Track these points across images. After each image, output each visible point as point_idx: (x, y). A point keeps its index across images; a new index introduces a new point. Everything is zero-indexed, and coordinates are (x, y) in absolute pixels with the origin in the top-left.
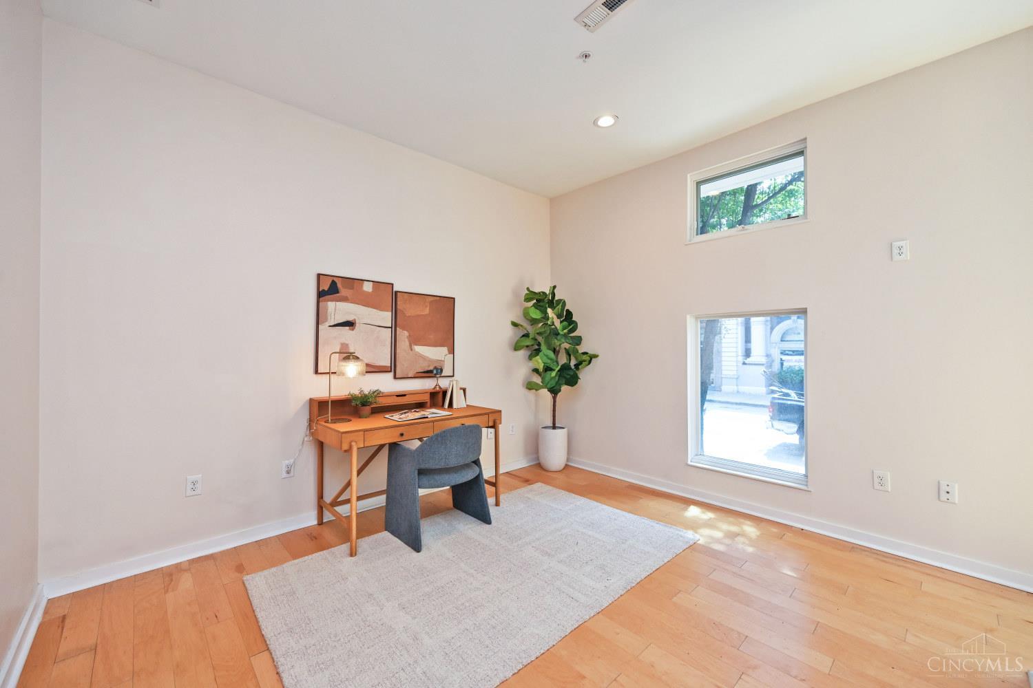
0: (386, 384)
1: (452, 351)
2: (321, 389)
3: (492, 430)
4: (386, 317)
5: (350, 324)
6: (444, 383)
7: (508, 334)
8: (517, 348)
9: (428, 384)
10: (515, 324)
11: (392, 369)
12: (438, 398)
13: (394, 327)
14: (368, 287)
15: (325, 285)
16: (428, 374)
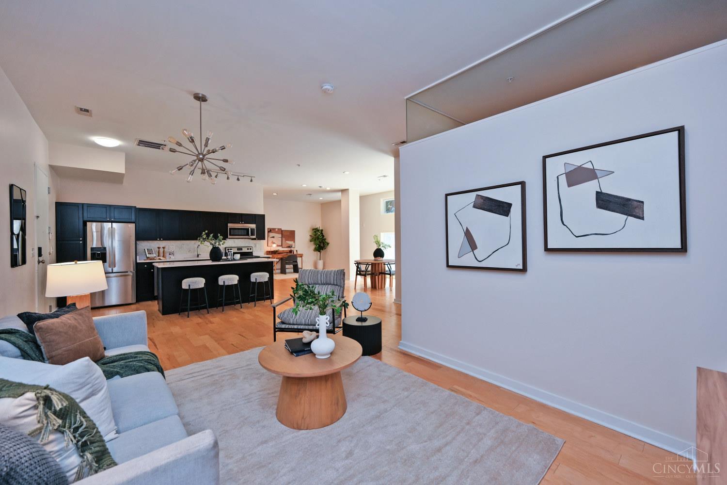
0: (280, 249)
1: (294, 242)
2: (269, 249)
3: (301, 258)
4: (280, 236)
5: (273, 237)
6: (292, 249)
7: (309, 238)
8: (311, 241)
9: (289, 249)
10: (311, 236)
11: (282, 246)
12: (291, 251)
13: (282, 237)
14: (277, 230)
15: (269, 230)
16: (289, 247)
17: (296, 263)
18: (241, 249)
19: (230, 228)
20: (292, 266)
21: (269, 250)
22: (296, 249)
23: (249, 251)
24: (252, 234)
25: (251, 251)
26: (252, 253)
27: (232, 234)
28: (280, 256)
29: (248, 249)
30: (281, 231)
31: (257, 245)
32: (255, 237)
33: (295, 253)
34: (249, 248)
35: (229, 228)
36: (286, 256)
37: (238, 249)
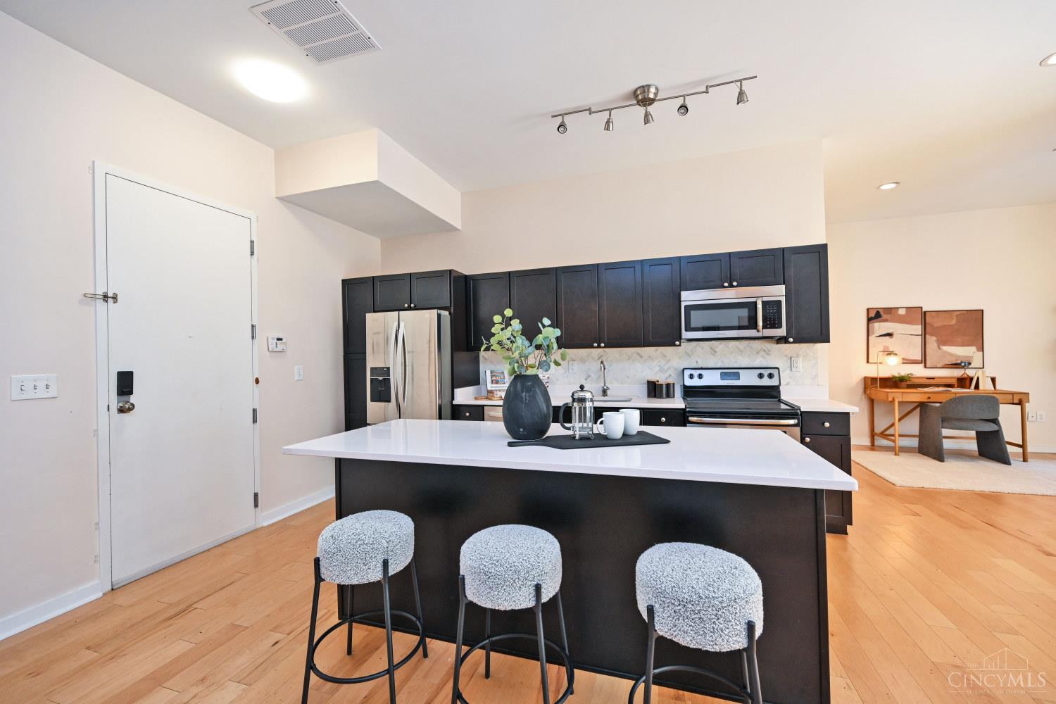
0: (918, 371)
1: (981, 348)
2: (872, 371)
4: (918, 329)
5: (890, 335)
6: (970, 373)
9: (958, 373)
11: (924, 361)
12: (963, 382)
13: (924, 334)
14: (903, 311)
15: (872, 314)
16: (956, 366)
17: (990, 427)
18: (737, 376)
19: (686, 307)
20: (973, 433)
21: (874, 375)
22: (990, 371)
23: (766, 382)
24: (771, 322)
25: (774, 382)
26: (776, 389)
27: (693, 325)
28: (915, 396)
29: (761, 376)
30: (923, 317)
31: (800, 363)
32: (782, 332)
33: (986, 386)
34: (766, 372)
35: (683, 304)
36: (944, 398)
37: (724, 376)
